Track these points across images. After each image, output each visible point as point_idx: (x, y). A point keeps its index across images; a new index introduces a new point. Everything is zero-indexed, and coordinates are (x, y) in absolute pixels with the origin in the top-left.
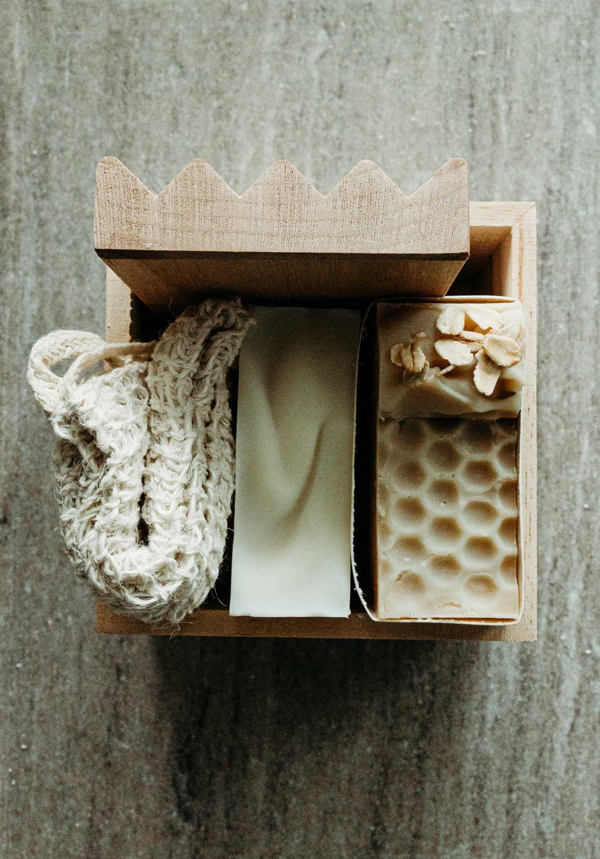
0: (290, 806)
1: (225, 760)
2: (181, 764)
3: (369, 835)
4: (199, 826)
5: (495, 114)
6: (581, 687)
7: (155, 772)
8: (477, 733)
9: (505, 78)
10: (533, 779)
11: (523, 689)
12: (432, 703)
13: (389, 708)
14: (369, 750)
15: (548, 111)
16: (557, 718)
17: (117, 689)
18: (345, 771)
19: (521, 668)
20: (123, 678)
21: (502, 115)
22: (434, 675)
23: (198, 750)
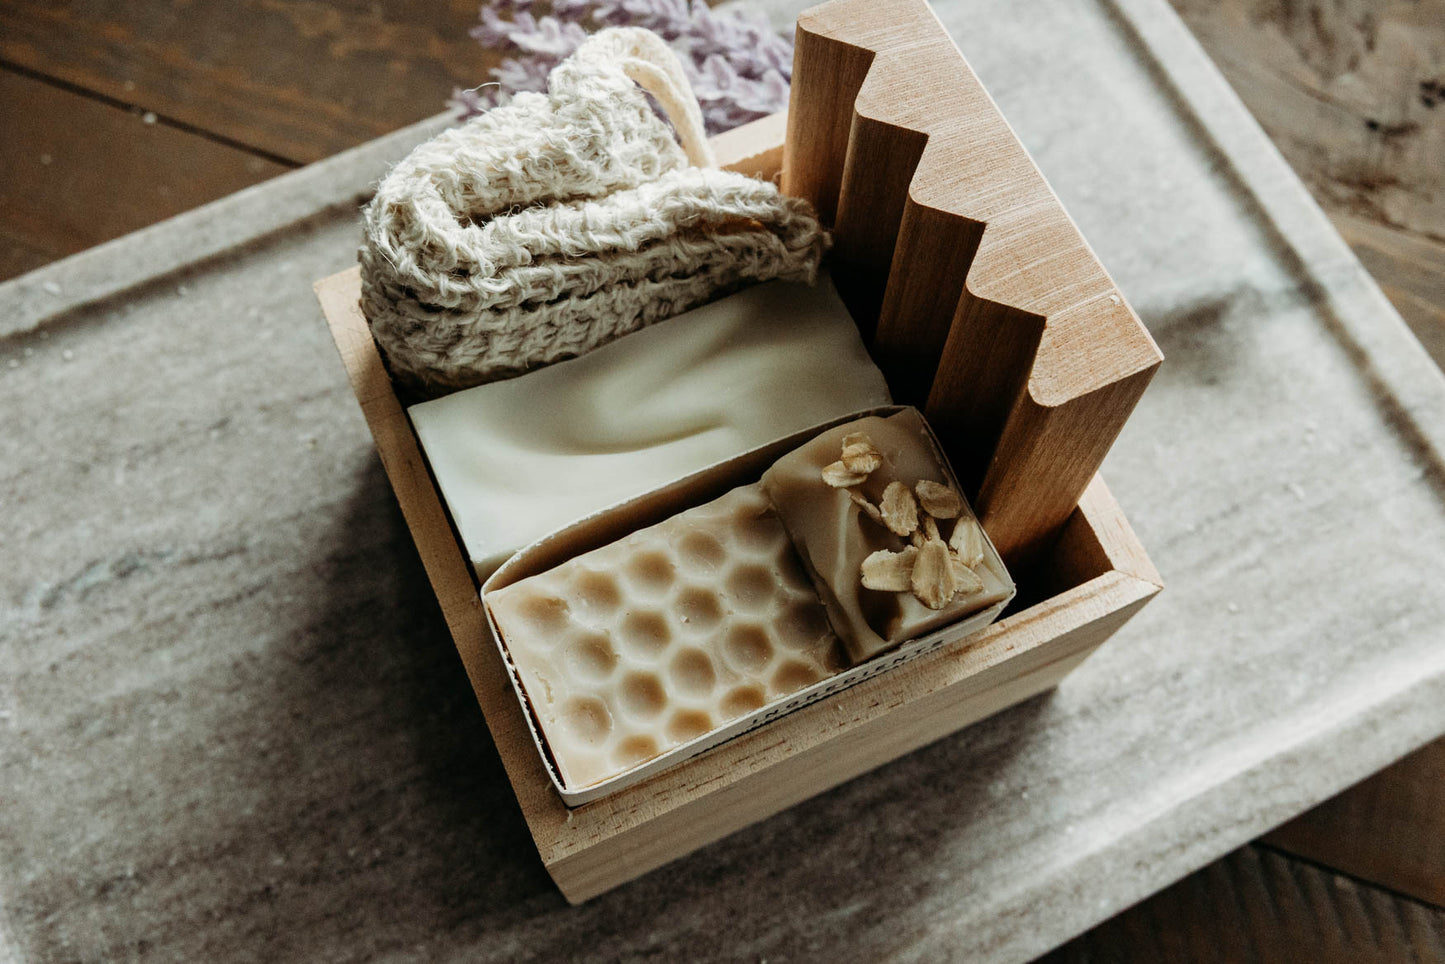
0: (118, 739)
1: (151, 616)
2: (122, 561)
3: (118, 873)
4: (41, 625)
5: (1232, 551)
7: (97, 533)
9: (1288, 540)
12: (358, 871)
13: (323, 812)
15: (1282, 618)
17: (197, 432)
20: (215, 434)
21: (1238, 560)
22: (401, 853)
23: (153, 574)
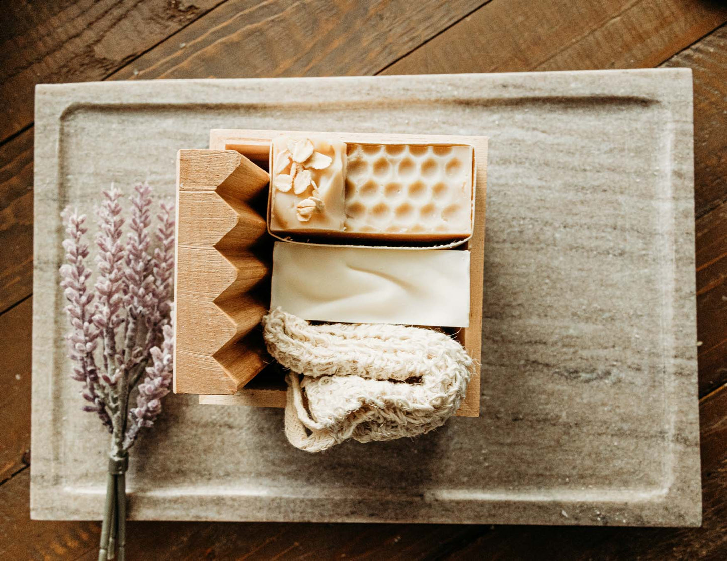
0: (599, 307)
1: (572, 350)
2: (574, 378)
3: (615, 258)
4: (614, 366)
5: (158, 182)
6: (519, 128)
7: (580, 395)
8: (549, 191)
9: (136, 176)
10: (577, 156)
11: (521, 163)
12: (531, 219)
13: (535, 246)
14: (561, 258)
15: (157, 149)
16: (539, 141)
17: (528, 420)
18: (575, 273)
19: (508, 164)
20: (521, 416)
21: (158, 177)
22: (514, 218)
23: (565, 367)
